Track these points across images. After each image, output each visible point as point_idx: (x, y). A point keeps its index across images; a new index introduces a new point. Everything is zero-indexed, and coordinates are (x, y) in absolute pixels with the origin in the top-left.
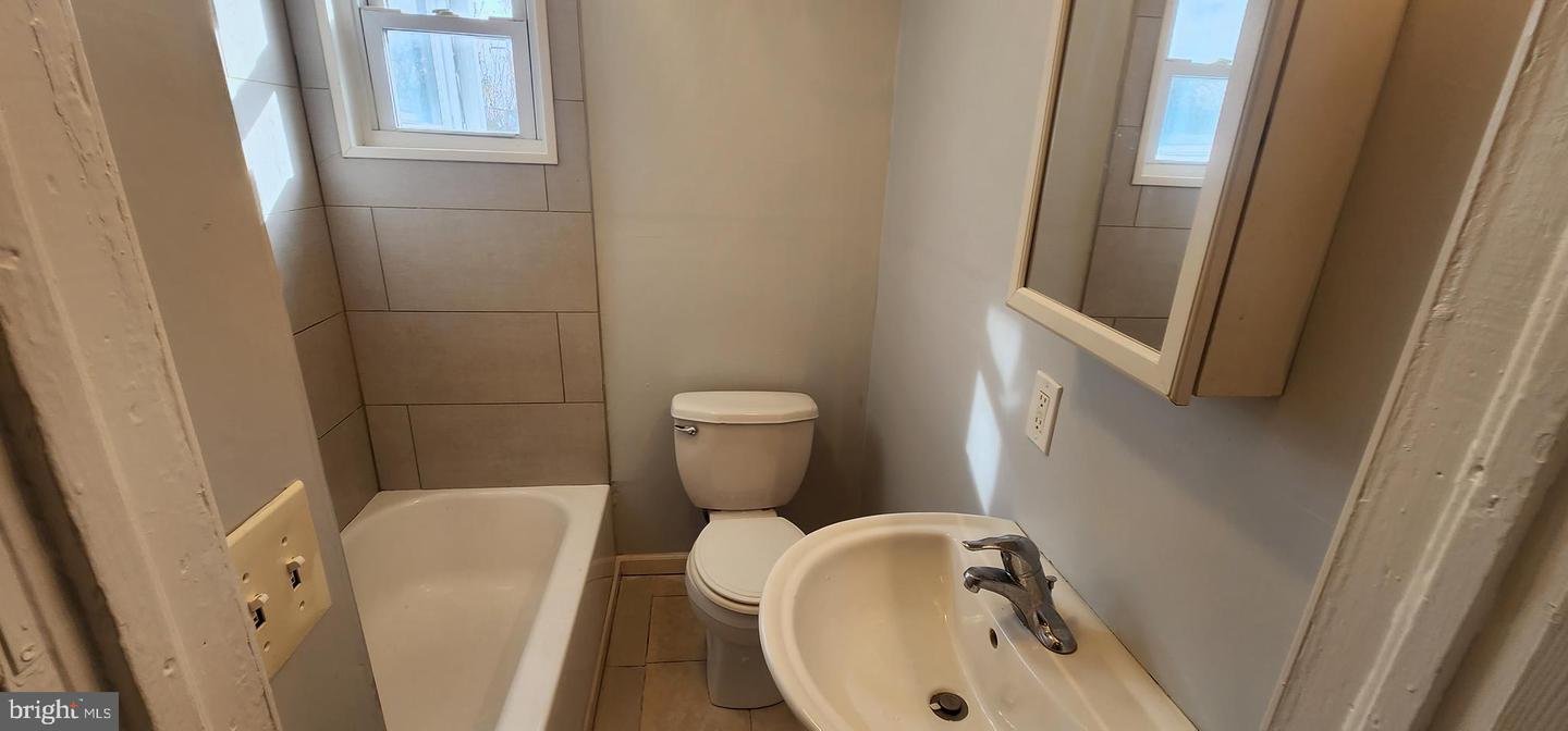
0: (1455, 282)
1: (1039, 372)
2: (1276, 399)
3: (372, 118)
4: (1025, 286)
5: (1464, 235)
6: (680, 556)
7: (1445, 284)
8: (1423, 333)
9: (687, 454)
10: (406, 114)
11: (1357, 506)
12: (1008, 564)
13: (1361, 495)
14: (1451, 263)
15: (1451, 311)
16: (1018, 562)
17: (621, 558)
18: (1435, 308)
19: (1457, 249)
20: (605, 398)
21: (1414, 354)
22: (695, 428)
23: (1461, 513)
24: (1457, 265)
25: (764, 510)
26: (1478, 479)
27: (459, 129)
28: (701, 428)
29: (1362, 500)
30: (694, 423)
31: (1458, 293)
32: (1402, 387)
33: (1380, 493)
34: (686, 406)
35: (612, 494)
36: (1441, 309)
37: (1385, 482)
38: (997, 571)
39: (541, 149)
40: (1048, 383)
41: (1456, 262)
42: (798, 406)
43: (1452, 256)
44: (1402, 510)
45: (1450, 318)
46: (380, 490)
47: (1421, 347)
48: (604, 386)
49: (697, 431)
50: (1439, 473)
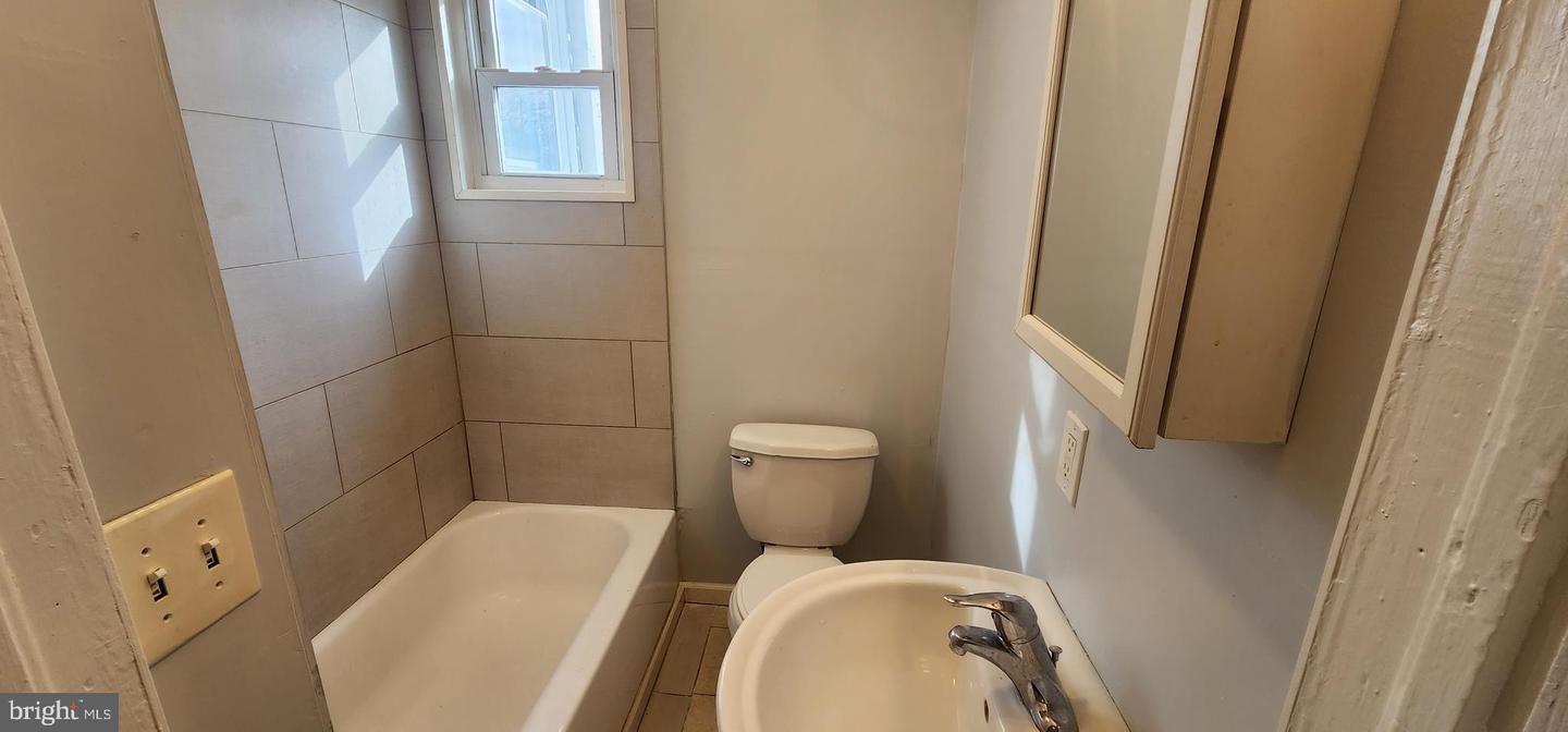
0: (1437, 287)
1: (1069, 413)
2: (1278, 448)
3: (482, 165)
4: (1031, 313)
5: (1444, 227)
6: (724, 587)
7: (1423, 293)
8: (1400, 359)
9: (745, 485)
10: (511, 161)
11: (1331, 589)
12: (999, 625)
13: (1335, 574)
14: (1430, 265)
15: (1431, 329)
16: (1011, 627)
17: (684, 585)
18: (1413, 326)
19: (1436, 245)
20: (673, 425)
21: (1390, 389)
22: (750, 459)
23: (1437, 607)
24: (1437, 268)
25: (820, 548)
26: (1456, 562)
27: (576, 172)
28: (756, 460)
29: (1337, 580)
30: (751, 455)
31: (1438, 305)
32: (1377, 431)
33: (1356, 572)
34: (744, 437)
35: (677, 519)
36: (1419, 327)
37: (1362, 557)
38: (988, 632)
39: (622, 190)
40: (1076, 425)
41: (1435, 264)
42: (861, 442)
43: (1430, 256)
44: (1381, 597)
45: (1430, 338)
46: (475, 500)
47: (1398, 378)
48: (672, 414)
49: (752, 462)
50: (1421, 550)
